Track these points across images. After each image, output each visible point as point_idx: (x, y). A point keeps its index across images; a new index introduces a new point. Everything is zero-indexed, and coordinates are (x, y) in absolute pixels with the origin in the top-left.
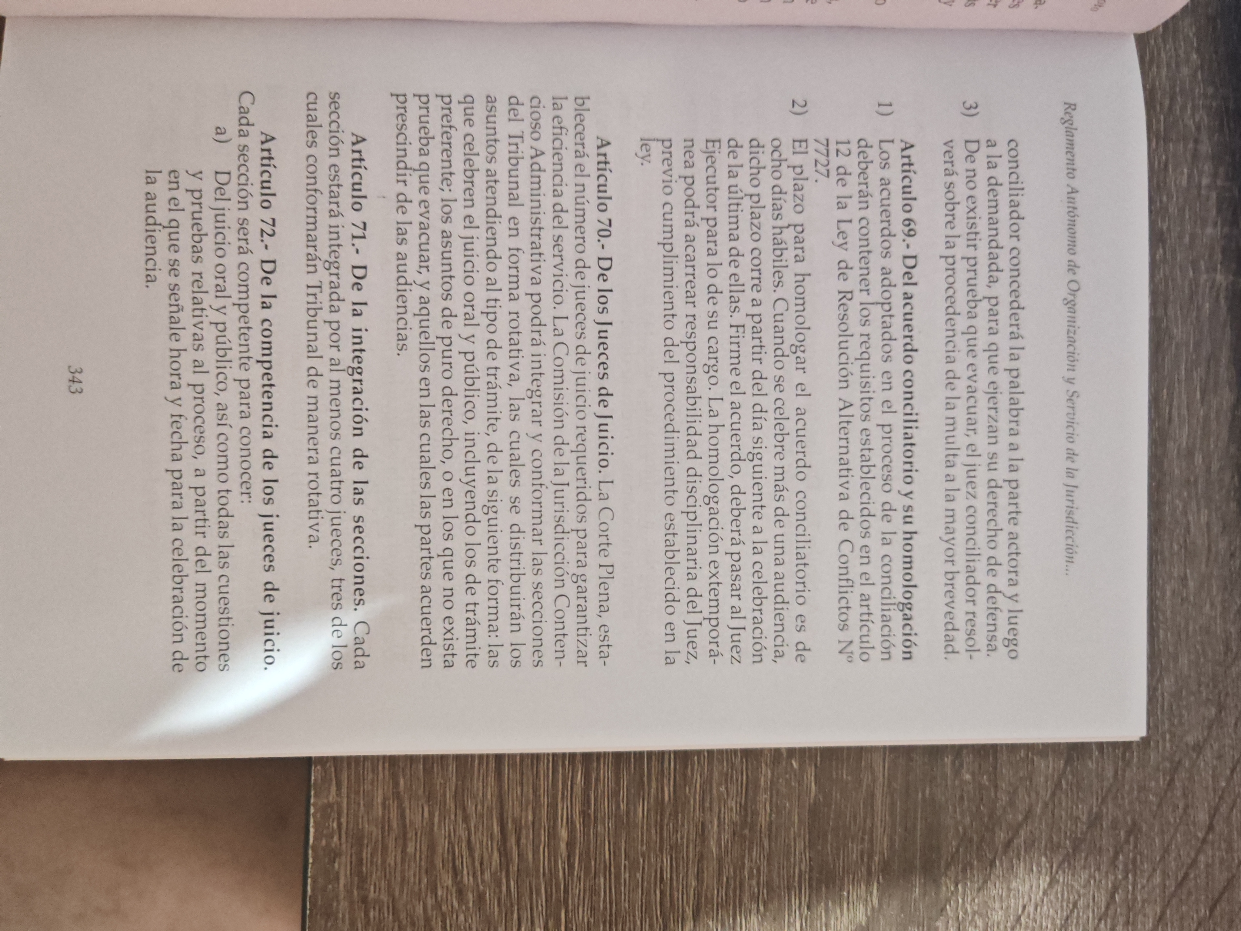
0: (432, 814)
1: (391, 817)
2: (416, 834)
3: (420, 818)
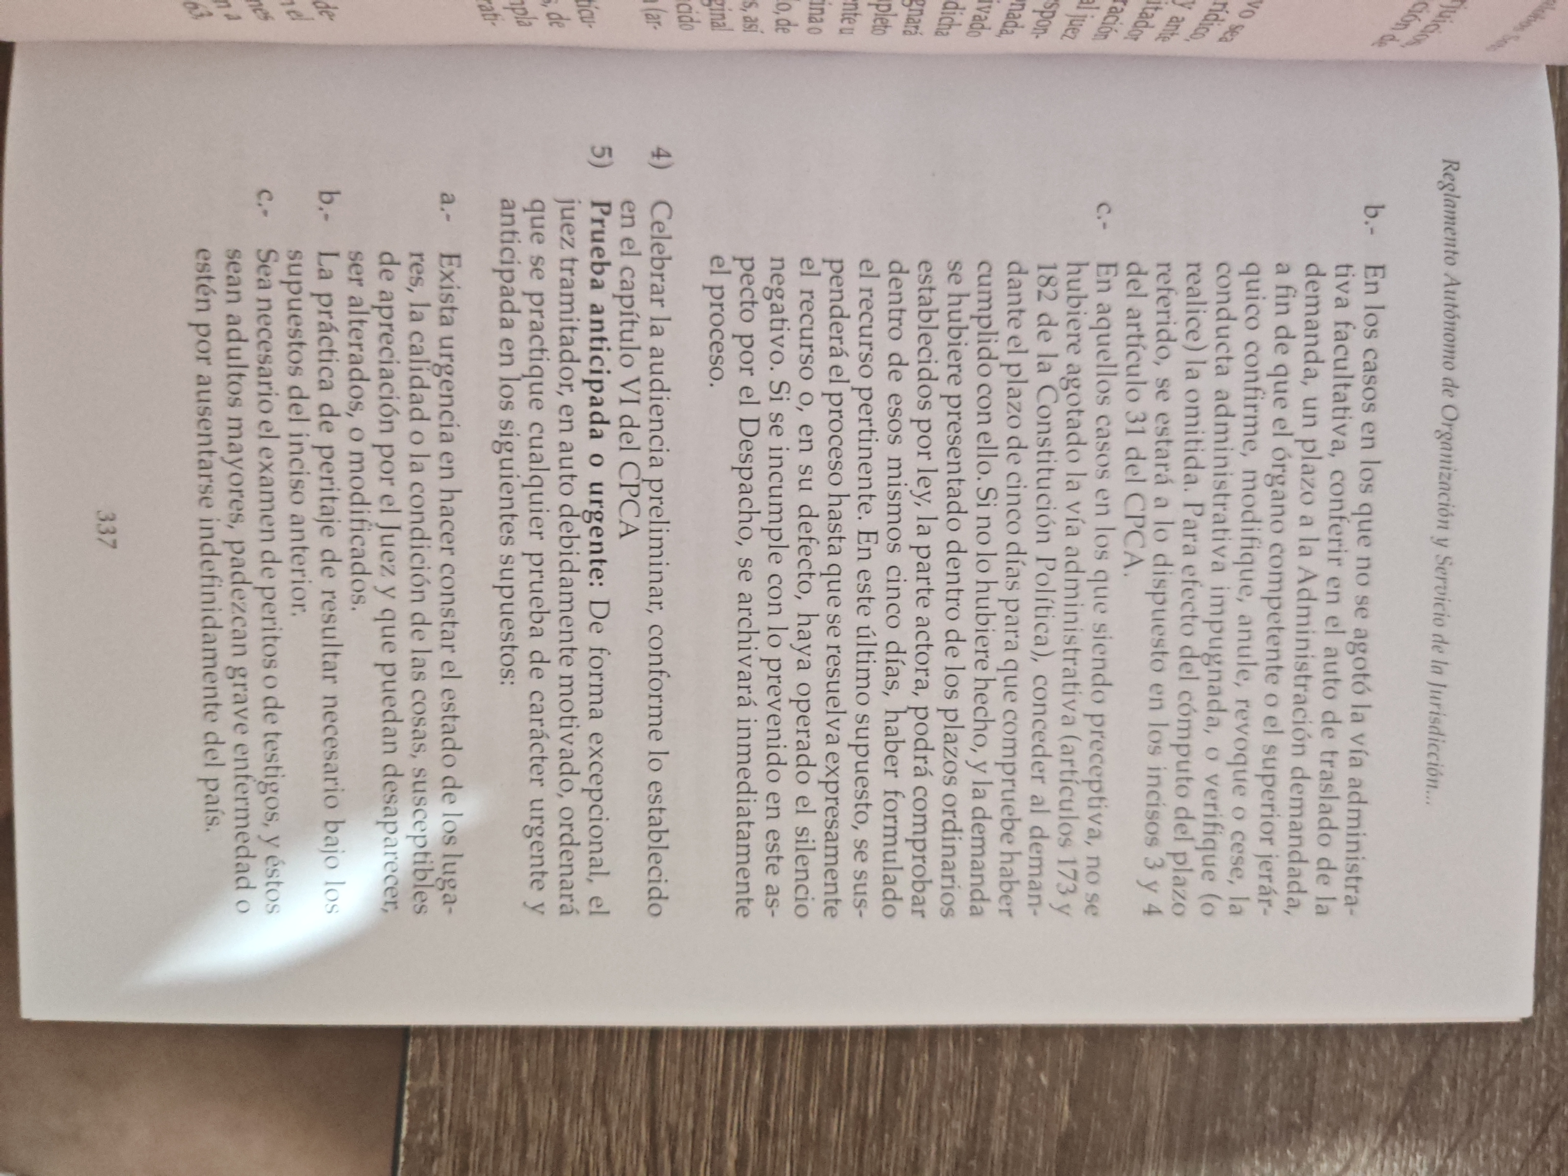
0: (561, 1110)
1: (509, 1111)
3: (546, 1115)
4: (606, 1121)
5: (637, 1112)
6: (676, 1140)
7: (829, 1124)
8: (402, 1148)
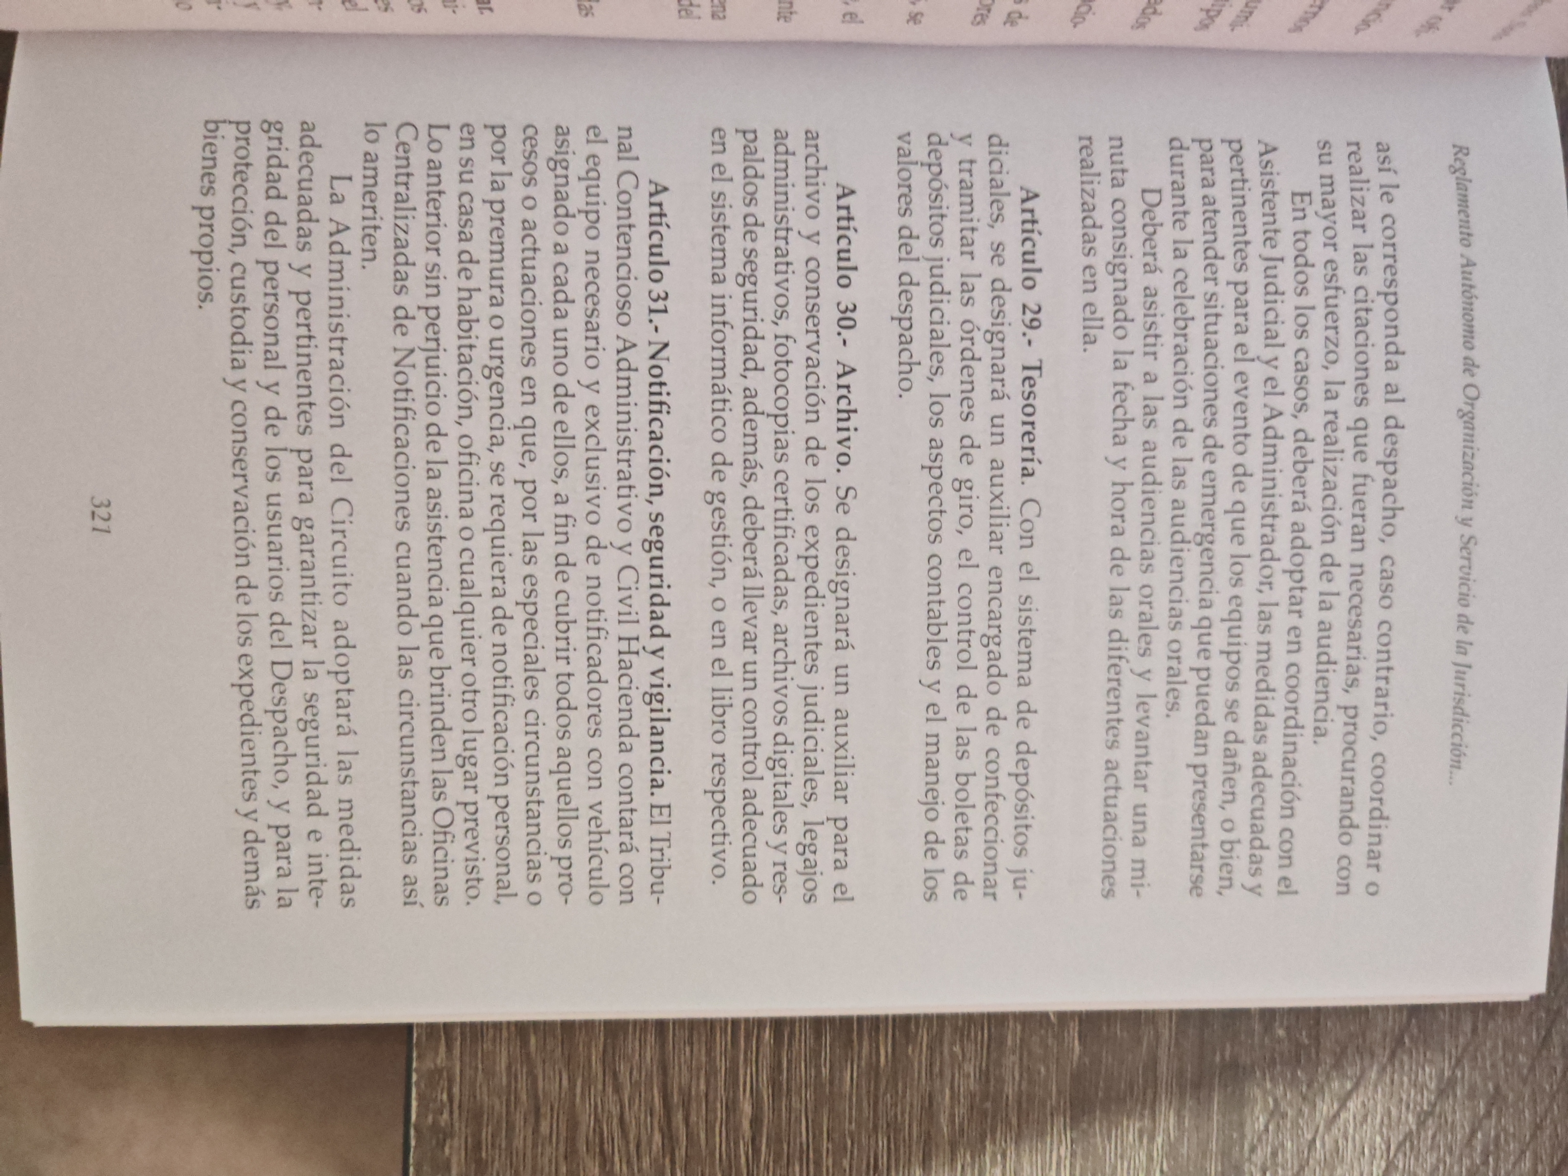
0: (572, 1083)
1: (519, 1086)
2: (552, 1109)
3: (557, 1088)
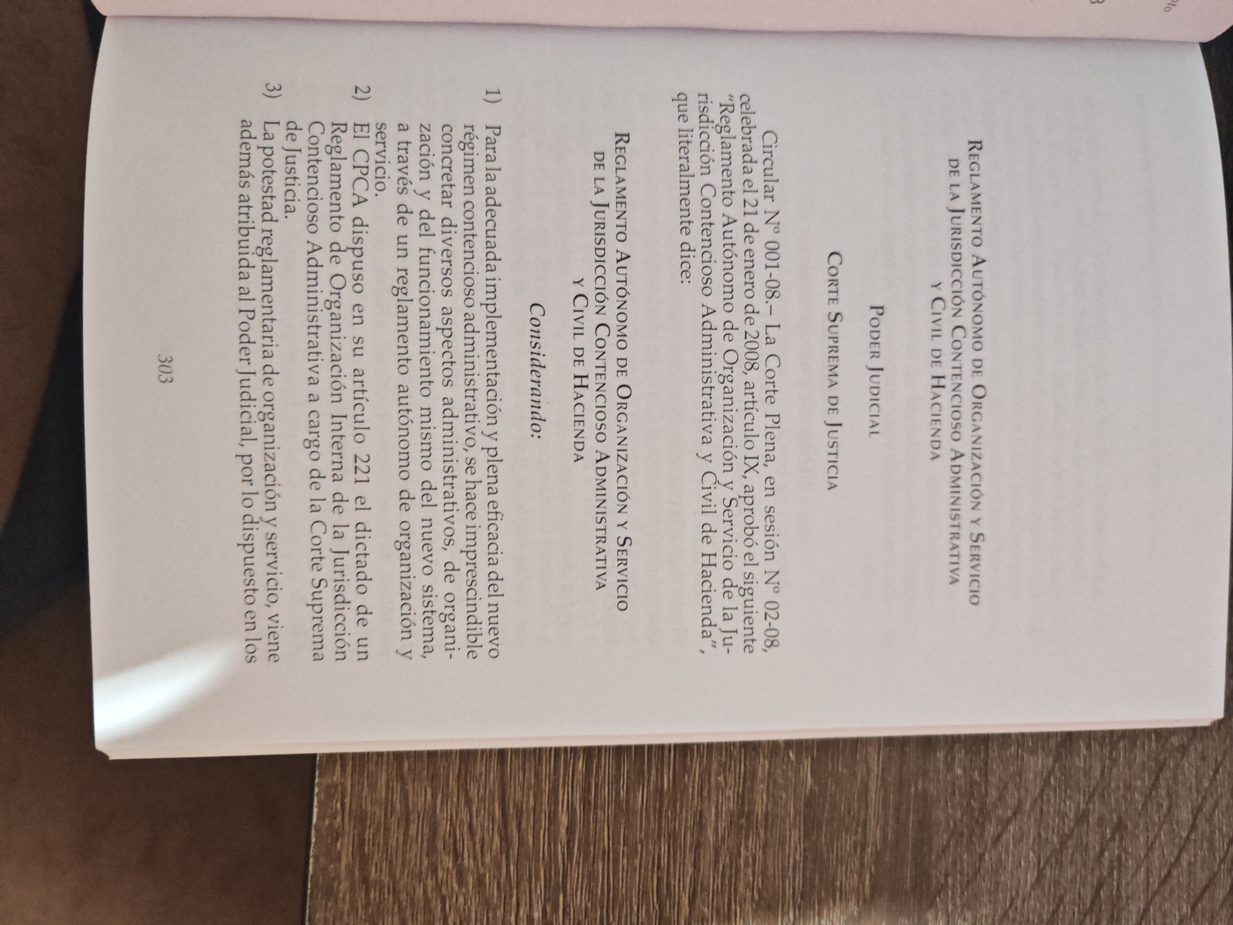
4: (468, 802)
5: (492, 794)
6: (521, 814)
7: (635, 797)
8: (313, 832)
